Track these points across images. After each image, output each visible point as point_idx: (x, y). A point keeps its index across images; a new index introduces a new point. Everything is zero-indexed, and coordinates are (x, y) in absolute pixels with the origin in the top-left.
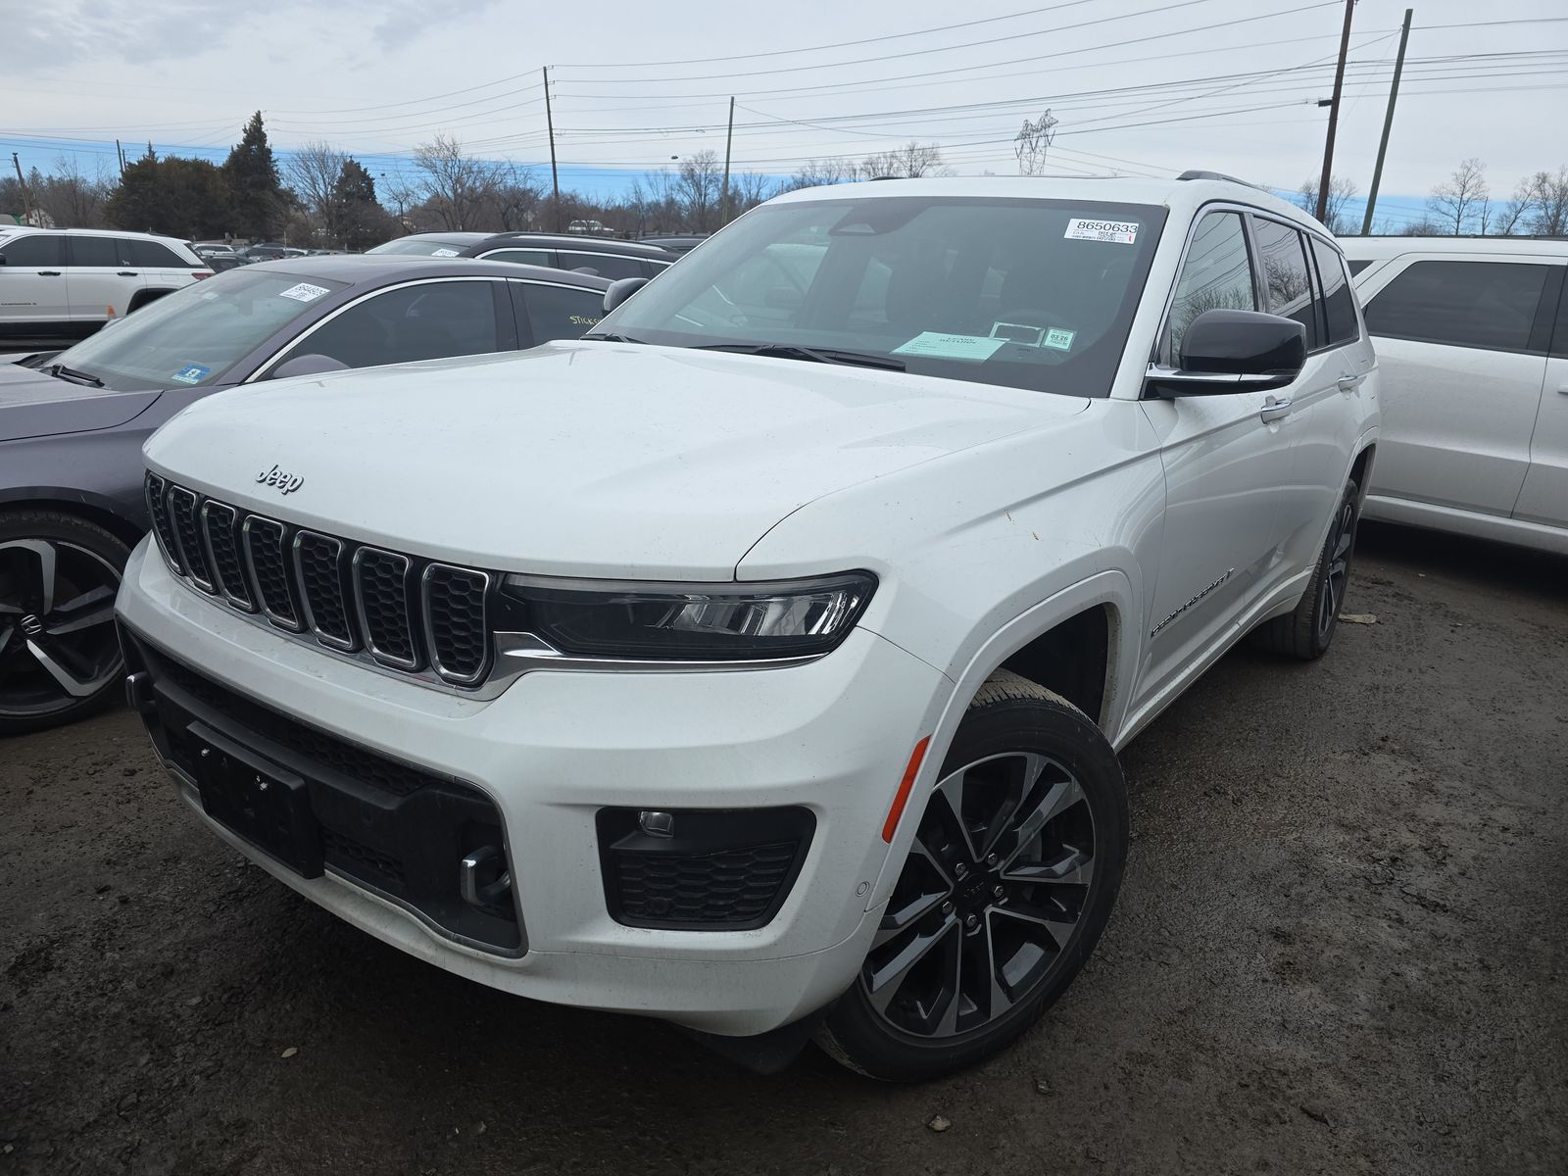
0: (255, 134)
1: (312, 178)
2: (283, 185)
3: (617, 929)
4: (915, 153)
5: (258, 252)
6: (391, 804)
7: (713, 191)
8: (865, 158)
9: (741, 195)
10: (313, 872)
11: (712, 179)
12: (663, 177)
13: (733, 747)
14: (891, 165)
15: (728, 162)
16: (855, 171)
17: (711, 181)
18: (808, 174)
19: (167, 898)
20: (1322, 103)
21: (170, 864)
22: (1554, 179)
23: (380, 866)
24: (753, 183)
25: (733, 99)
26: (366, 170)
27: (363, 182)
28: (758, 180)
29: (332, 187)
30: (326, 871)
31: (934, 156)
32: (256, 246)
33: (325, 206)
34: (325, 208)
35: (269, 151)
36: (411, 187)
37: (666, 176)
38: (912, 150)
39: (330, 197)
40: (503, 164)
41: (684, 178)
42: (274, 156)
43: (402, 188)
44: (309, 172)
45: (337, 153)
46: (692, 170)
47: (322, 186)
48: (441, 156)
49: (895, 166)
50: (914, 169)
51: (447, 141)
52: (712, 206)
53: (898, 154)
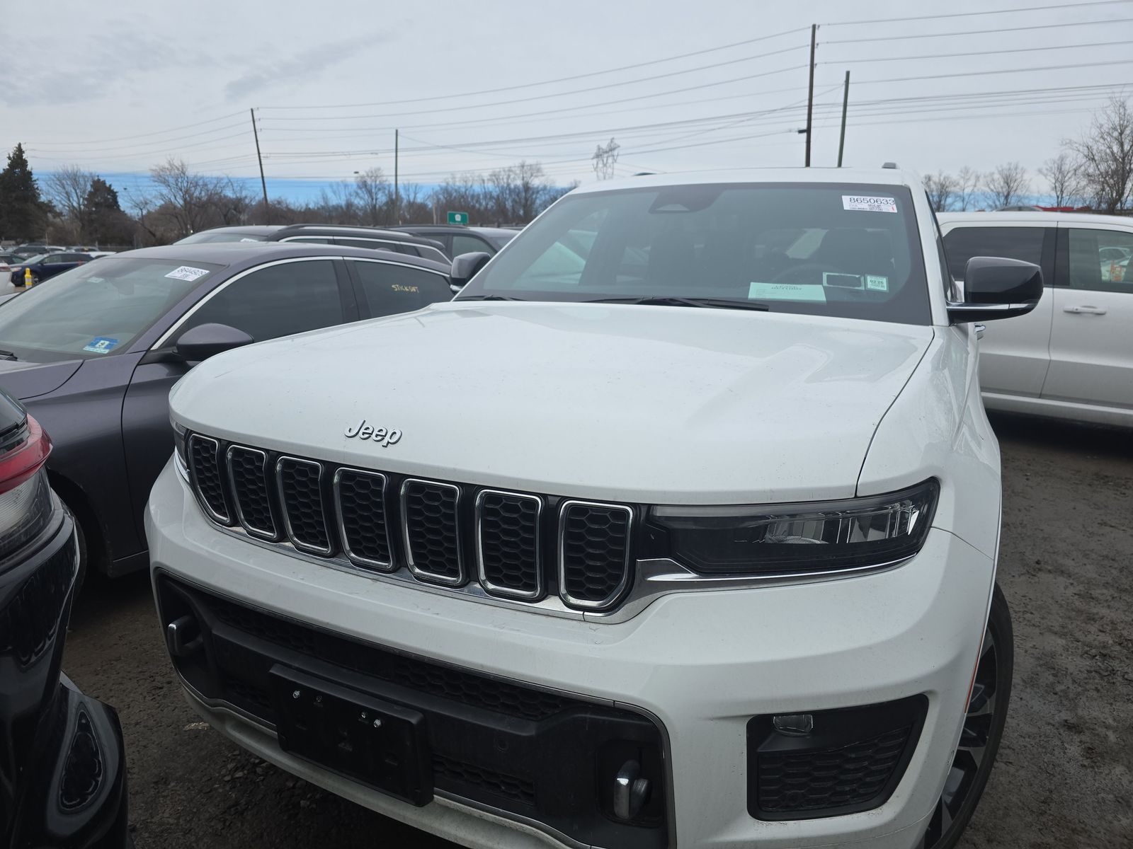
0: (18, 160)
1: (67, 193)
2: (43, 198)
3: (756, 824)
4: (525, 168)
5: (24, 250)
6: (529, 731)
7: (382, 196)
8: (490, 172)
9: (402, 199)
10: (421, 800)
11: (381, 188)
12: (343, 187)
13: (870, 648)
14: (509, 176)
15: (396, 176)
16: (483, 181)
17: (379, 189)
18: (451, 183)
19: (171, 821)
20: (801, 132)
21: (160, 785)
22: (936, 179)
23: (503, 788)
24: (411, 190)
25: (397, 131)
26: (110, 186)
27: (109, 194)
28: (414, 188)
29: (84, 199)
30: (435, 796)
31: (539, 170)
32: (22, 246)
33: (77, 214)
34: (78, 214)
35: (30, 173)
36: (149, 197)
37: (346, 186)
38: (523, 166)
39: (82, 207)
40: (222, 179)
41: (359, 187)
42: (34, 177)
43: (142, 199)
44: (64, 188)
45: (87, 173)
46: (365, 182)
47: (75, 198)
48: (173, 173)
49: (512, 177)
50: (525, 179)
51: (177, 163)
52: (380, 207)
53: (513, 169)
